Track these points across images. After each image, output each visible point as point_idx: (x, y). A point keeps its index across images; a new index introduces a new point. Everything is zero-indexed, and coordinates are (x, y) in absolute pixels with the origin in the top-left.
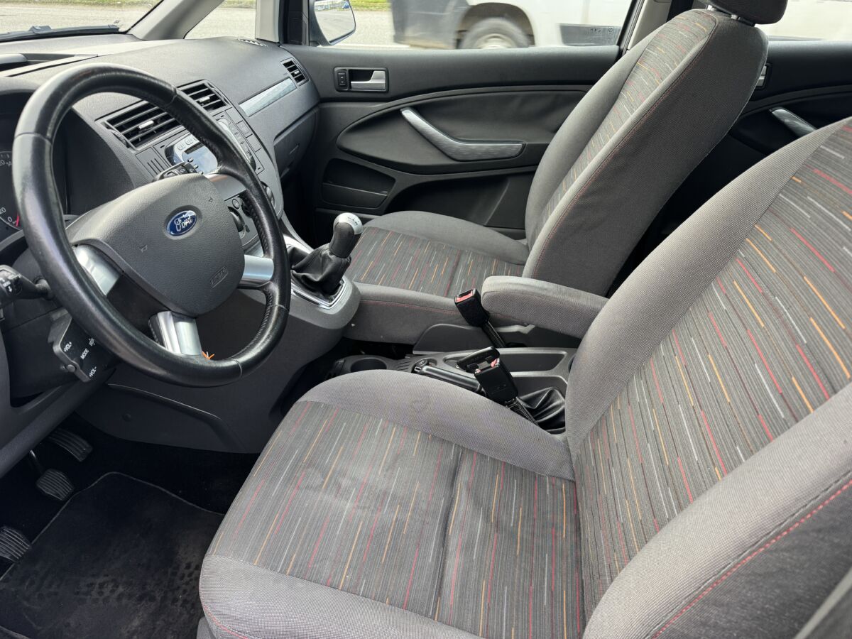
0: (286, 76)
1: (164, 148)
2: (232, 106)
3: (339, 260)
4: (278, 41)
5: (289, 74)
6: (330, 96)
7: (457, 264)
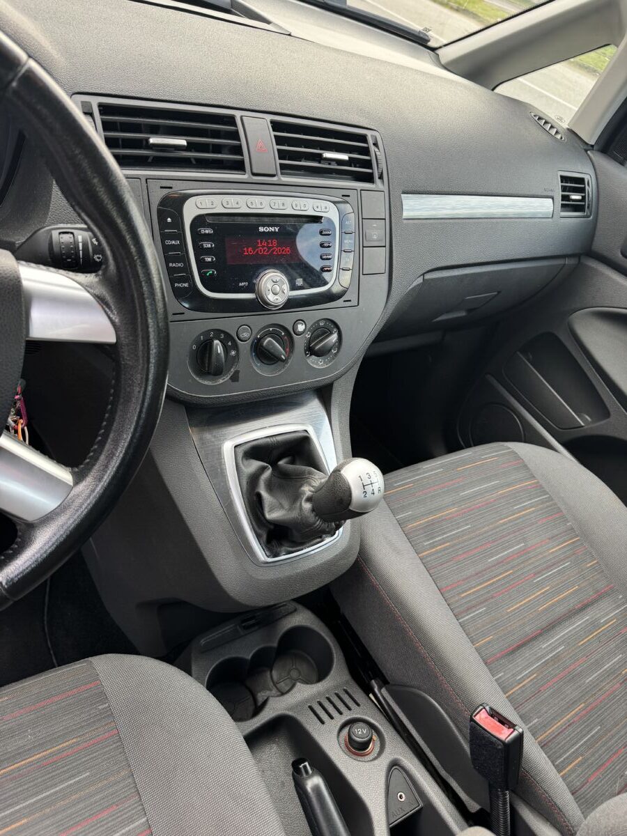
0: (550, 194)
1: (166, 191)
2: (385, 189)
3: (312, 518)
4: (592, 142)
5: (558, 194)
6: (606, 254)
7: (584, 608)
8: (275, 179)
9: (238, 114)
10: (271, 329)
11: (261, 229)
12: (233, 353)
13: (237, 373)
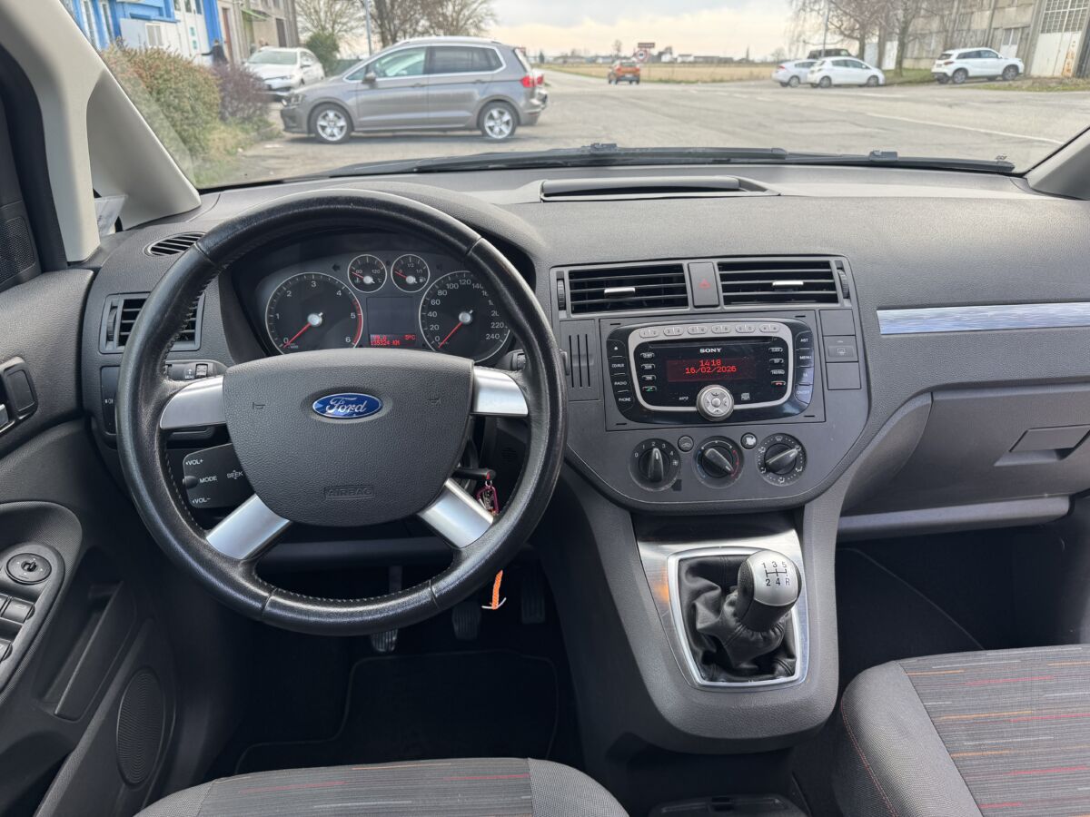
1: (615, 327)
2: (854, 306)
8: (719, 308)
9: (685, 263)
10: (716, 442)
11: (702, 351)
12: (676, 463)
13: (679, 482)
